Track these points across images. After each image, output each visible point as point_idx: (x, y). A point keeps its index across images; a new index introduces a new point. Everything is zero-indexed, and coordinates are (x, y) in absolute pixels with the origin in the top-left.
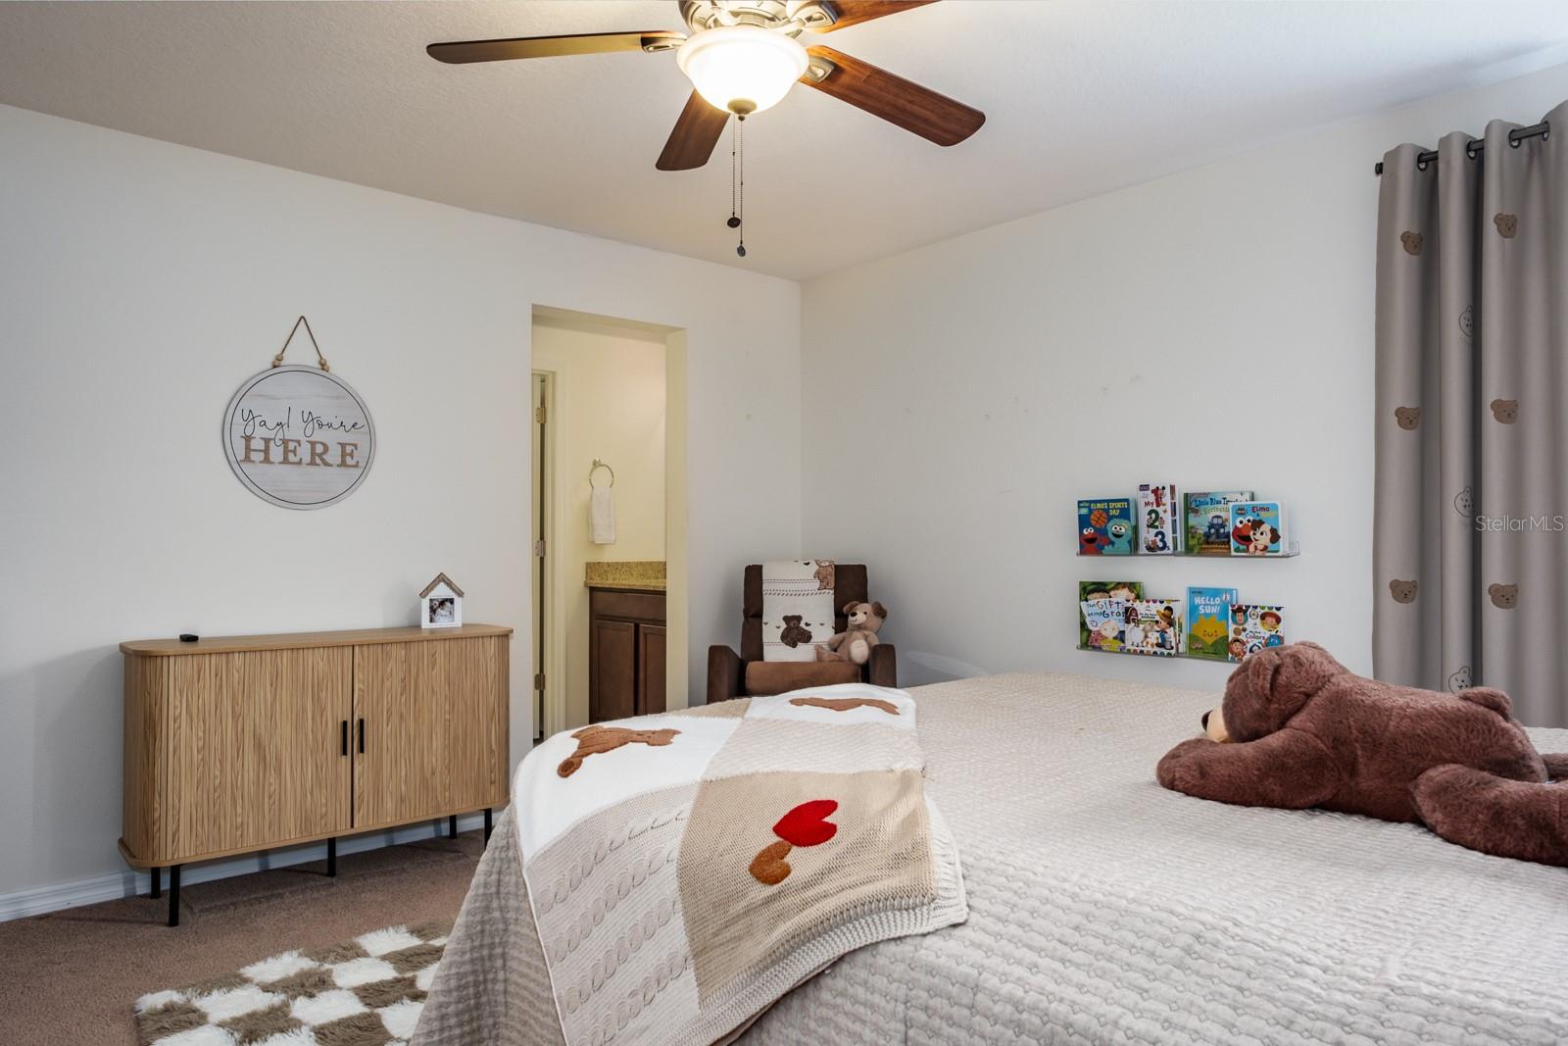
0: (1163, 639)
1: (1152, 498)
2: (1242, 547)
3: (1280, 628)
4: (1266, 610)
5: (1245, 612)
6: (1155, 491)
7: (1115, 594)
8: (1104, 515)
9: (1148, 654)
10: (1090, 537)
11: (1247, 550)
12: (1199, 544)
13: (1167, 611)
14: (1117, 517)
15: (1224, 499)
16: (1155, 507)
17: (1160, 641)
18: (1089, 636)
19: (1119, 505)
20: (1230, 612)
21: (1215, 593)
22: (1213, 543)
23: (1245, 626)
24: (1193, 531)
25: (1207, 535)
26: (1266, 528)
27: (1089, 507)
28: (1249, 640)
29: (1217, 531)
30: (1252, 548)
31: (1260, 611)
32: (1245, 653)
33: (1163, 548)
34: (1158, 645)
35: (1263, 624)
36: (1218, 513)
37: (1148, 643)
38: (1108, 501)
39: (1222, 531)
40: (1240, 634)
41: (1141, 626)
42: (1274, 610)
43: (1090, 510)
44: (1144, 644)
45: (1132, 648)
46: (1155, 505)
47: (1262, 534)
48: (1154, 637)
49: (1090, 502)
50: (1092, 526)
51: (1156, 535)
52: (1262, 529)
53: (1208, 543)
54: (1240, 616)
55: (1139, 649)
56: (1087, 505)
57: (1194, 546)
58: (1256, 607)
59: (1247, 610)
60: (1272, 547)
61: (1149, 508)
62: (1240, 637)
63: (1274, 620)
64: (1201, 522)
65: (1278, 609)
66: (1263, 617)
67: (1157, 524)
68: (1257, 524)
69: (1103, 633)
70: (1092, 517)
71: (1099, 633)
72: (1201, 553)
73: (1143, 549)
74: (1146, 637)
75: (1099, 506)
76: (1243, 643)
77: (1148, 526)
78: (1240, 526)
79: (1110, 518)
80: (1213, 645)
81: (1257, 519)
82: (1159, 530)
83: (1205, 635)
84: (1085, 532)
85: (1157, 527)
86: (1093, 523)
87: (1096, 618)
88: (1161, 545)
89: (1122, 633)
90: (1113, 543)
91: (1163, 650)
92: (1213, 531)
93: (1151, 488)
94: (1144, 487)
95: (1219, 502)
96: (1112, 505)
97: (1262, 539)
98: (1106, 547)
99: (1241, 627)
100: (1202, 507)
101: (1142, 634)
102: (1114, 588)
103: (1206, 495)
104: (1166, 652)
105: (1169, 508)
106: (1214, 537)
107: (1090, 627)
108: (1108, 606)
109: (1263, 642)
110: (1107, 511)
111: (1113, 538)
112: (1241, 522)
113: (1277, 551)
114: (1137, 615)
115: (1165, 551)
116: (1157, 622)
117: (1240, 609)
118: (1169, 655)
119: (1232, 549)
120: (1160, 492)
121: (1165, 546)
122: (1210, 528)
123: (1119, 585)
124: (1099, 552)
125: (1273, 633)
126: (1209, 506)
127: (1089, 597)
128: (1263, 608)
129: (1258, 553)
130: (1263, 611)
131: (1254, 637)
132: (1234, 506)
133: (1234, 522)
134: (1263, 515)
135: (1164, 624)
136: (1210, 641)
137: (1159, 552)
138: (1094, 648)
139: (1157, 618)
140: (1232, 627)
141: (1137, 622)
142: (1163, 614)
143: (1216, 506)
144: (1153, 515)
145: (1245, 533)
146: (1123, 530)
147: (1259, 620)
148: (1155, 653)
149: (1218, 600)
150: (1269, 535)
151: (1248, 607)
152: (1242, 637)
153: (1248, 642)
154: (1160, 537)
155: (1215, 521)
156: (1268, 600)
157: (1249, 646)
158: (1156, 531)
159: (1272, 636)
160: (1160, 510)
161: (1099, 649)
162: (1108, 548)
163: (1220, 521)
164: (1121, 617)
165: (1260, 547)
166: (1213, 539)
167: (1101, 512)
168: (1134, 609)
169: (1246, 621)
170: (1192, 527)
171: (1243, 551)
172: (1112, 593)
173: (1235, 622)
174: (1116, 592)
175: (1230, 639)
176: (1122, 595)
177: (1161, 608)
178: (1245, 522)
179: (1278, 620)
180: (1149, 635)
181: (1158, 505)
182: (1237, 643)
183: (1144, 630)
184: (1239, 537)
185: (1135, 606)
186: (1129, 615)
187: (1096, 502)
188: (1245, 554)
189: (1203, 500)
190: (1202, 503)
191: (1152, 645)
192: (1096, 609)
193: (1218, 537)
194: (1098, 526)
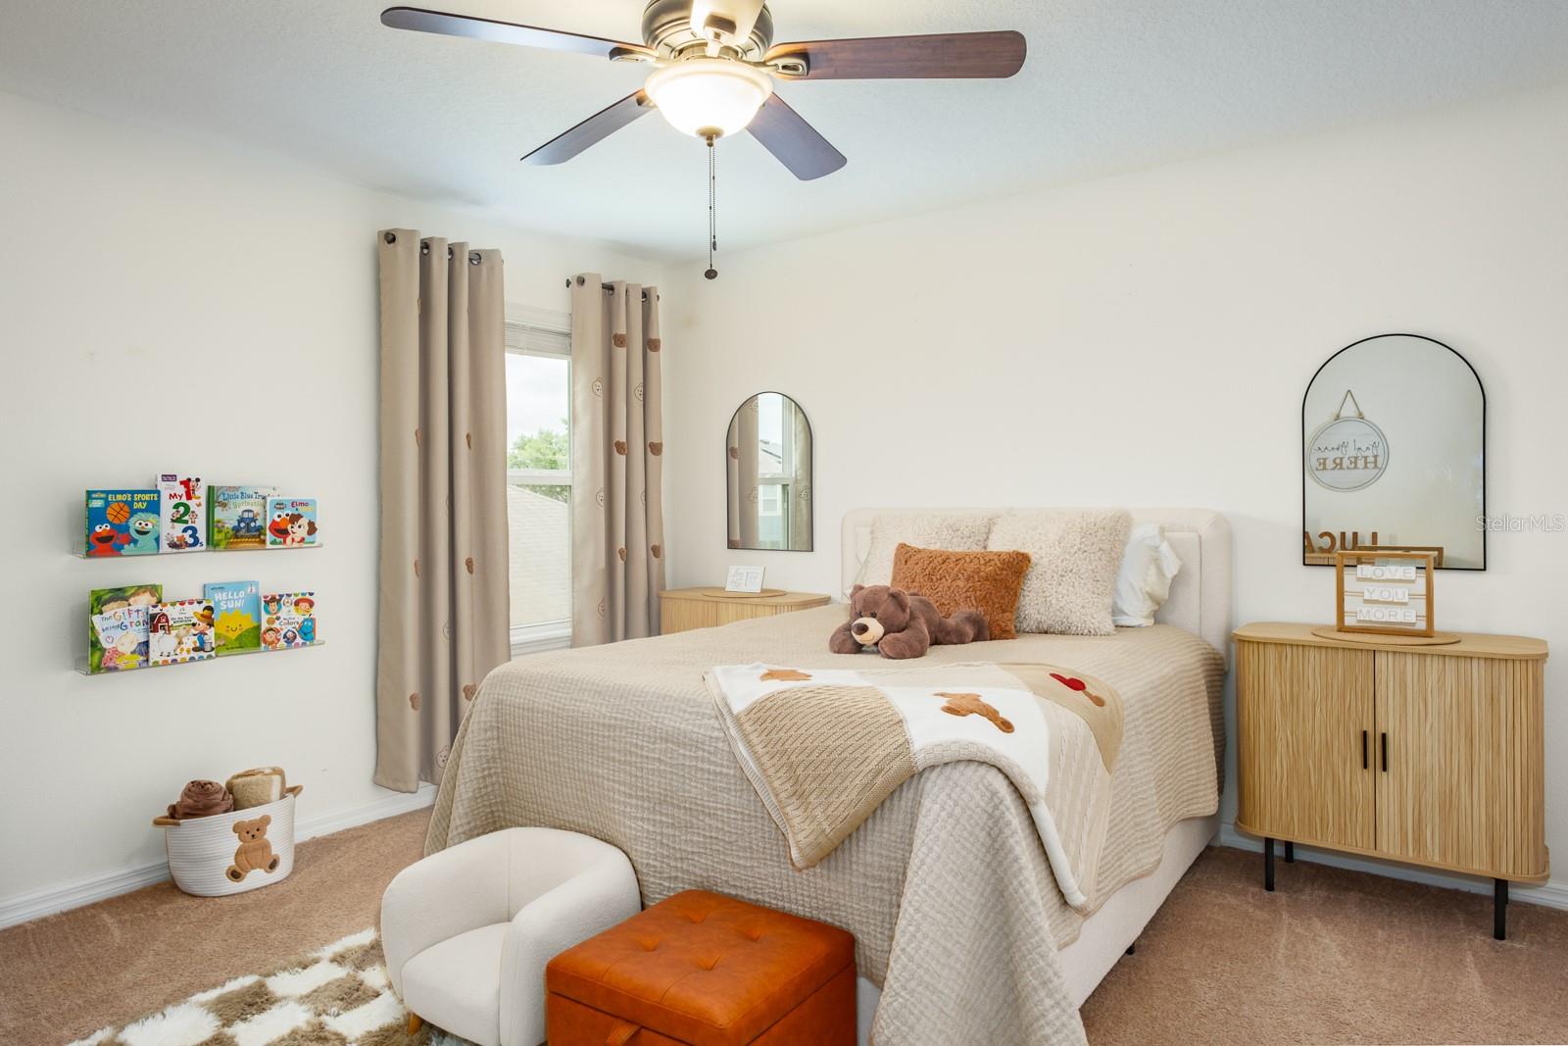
0: (202, 642)
1: (181, 490)
2: (278, 540)
3: (313, 611)
4: (300, 597)
5: (279, 601)
6: (186, 483)
7: (135, 601)
8: (126, 508)
9: (184, 661)
10: (105, 534)
11: (285, 542)
12: (226, 538)
13: (206, 611)
14: (142, 511)
15: (256, 493)
16: (184, 500)
17: (198, 645)
18: (103, 656)
19: (147, 497)
20: (263, 603)
21: (238, 586)
22: (242, 537)
23: (278, 615)
24: (220, 525)
25: (236, 529)
26: (304, 521)
27: (106, 499)
28: (284, 627)
29: (248, 525)
30: (289, 540)
31: (294, 599)
32: (279, 640)
33: (194, 544)
34: (195, 649)
35: (297, 610)
36: (249, 508)
37: (182, 650)
38: (133, 492)
39: (253, 524)
40: (273, 622)
41: (174, 632)
42: (308, 596)
43: (107, 503)
44: (178, 651)
45: (160, 660)
46: (184, 497)
47: (300, 527)
48: (190, 642)
49: (108, 492)
50: (108, 522)
51: (185, 530)
52: (300, 522)
53: (237, 537)
54: (273, 606)
55: (170, 659)
56: (103, 495)
57: (221, 540)
58: (289, 595)
59: (280, 600)
60: (308, 538)
61: (176, 501)
62: (273, 626)
63: (307, 605)
64: (229, 517)
65: (311, 594)
66: (297, 603)
67: (186, 518)
68: (295, 518)
69: (120, 649)
70: (109, 510)
71: (115, 651)
72: (229, 547)
73: (164, 547)
74: (180, 643)
75: (119, 497)
76: (277, 631)
77: (173, 521)
78: (278, 520)
79: (133, 512)
80: (237, 639)
81: (296, 513)
82: (190, 524)
83: (228, 631)
84: (98, 529)
85: (186, 522)
86: (110, 518)
87: (111, 633)
88: (191, 541)
89: (146, 644)
90: (135, 542)
91: (201, 653)
92: (242, 525)
93: (181, 478)
94: (169, 478)
95: (250, 497)
96: (137, 497)
97: (299, 531)
98: (126, 546)
99: (275, 617)
100: (232, 501)
101: (176, 641)
102: (133, 595)
103: (237, 488)
104: (205, 655)
105: (203, 501)
106: (244, 531)
107: (105, 645)
108: (127, 617)
109: (297, 626)
110: (130, 504)
111: (135, 535)
112: (279, 516)
113: (313, 543)
114: (167, 621)
115: (198, 548)
116: (194, 625)
117: (273, 599)
118: (210, 657)
119: (268, 542)
120: (191, 484)
121: (196, 542)
122: (239, 522)
123: (141, 589)
124: (116, 552)
125: (307, 617)
126: (239, 500)
127: (104, 609)
128: (296, 595)
129: (295, 545)
130: (296, 598)
131: (288, 623)
132: (271, 502)
133: (272, 515)
134: (301, 510)
135: (202, 626)
136: (233, 636)
137: (188, 549)
138: (110, 669)
139: (194, 620)
140: (265, 617)
141: (168, 629)
142: (202, 615)
143: (248, 500)
144: (182, 509)
145: (283, 527)
146: (150, 526)
147: (293, 607)
148: (192, 659)
149: (242, 594)
150: (307, 528)
151: (281, 596)
152: (276, 625)
153: (282, 629)
154: (190, 532)
155: (246, 515)
156: (299, 588)
157: (283, 633)
158: (186, 525)
159: (306, 620)
160: (192, 504)
161: (115, 669)
162: (128, 548)
163: (251, 515)
164: (142, 627)
165: (298, 539)
166: (242, 532)
167: (122, 505)
168: (164, 615)
169: (279, 609)
170: (219, 522)
171: (280, 543)
172: (131, 600)
173: (268, 612)
174: (137, 598)
175: (263, 629)
176: (143, 602)
177: (199, 609)
178: (284, 516)
179: (311, 604)
180: (184, 640)
181: (189, 497)
182: (270, 632)
183: (177, 636)
184: (275, 530)
185: (164, 611)
186: (155, 623)
187: (116, 492)
188: (281, 546)
189: (231, 493)
190: (230, 497)
191: (188, 651)
192: (113, 622)
193: (248, 531)
194: (116, 522)
